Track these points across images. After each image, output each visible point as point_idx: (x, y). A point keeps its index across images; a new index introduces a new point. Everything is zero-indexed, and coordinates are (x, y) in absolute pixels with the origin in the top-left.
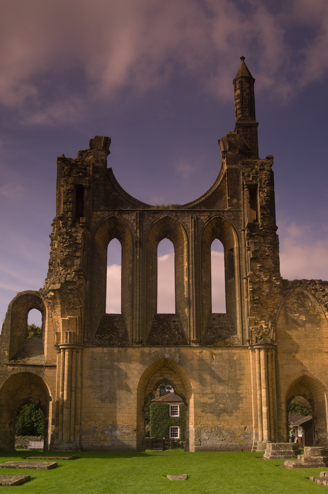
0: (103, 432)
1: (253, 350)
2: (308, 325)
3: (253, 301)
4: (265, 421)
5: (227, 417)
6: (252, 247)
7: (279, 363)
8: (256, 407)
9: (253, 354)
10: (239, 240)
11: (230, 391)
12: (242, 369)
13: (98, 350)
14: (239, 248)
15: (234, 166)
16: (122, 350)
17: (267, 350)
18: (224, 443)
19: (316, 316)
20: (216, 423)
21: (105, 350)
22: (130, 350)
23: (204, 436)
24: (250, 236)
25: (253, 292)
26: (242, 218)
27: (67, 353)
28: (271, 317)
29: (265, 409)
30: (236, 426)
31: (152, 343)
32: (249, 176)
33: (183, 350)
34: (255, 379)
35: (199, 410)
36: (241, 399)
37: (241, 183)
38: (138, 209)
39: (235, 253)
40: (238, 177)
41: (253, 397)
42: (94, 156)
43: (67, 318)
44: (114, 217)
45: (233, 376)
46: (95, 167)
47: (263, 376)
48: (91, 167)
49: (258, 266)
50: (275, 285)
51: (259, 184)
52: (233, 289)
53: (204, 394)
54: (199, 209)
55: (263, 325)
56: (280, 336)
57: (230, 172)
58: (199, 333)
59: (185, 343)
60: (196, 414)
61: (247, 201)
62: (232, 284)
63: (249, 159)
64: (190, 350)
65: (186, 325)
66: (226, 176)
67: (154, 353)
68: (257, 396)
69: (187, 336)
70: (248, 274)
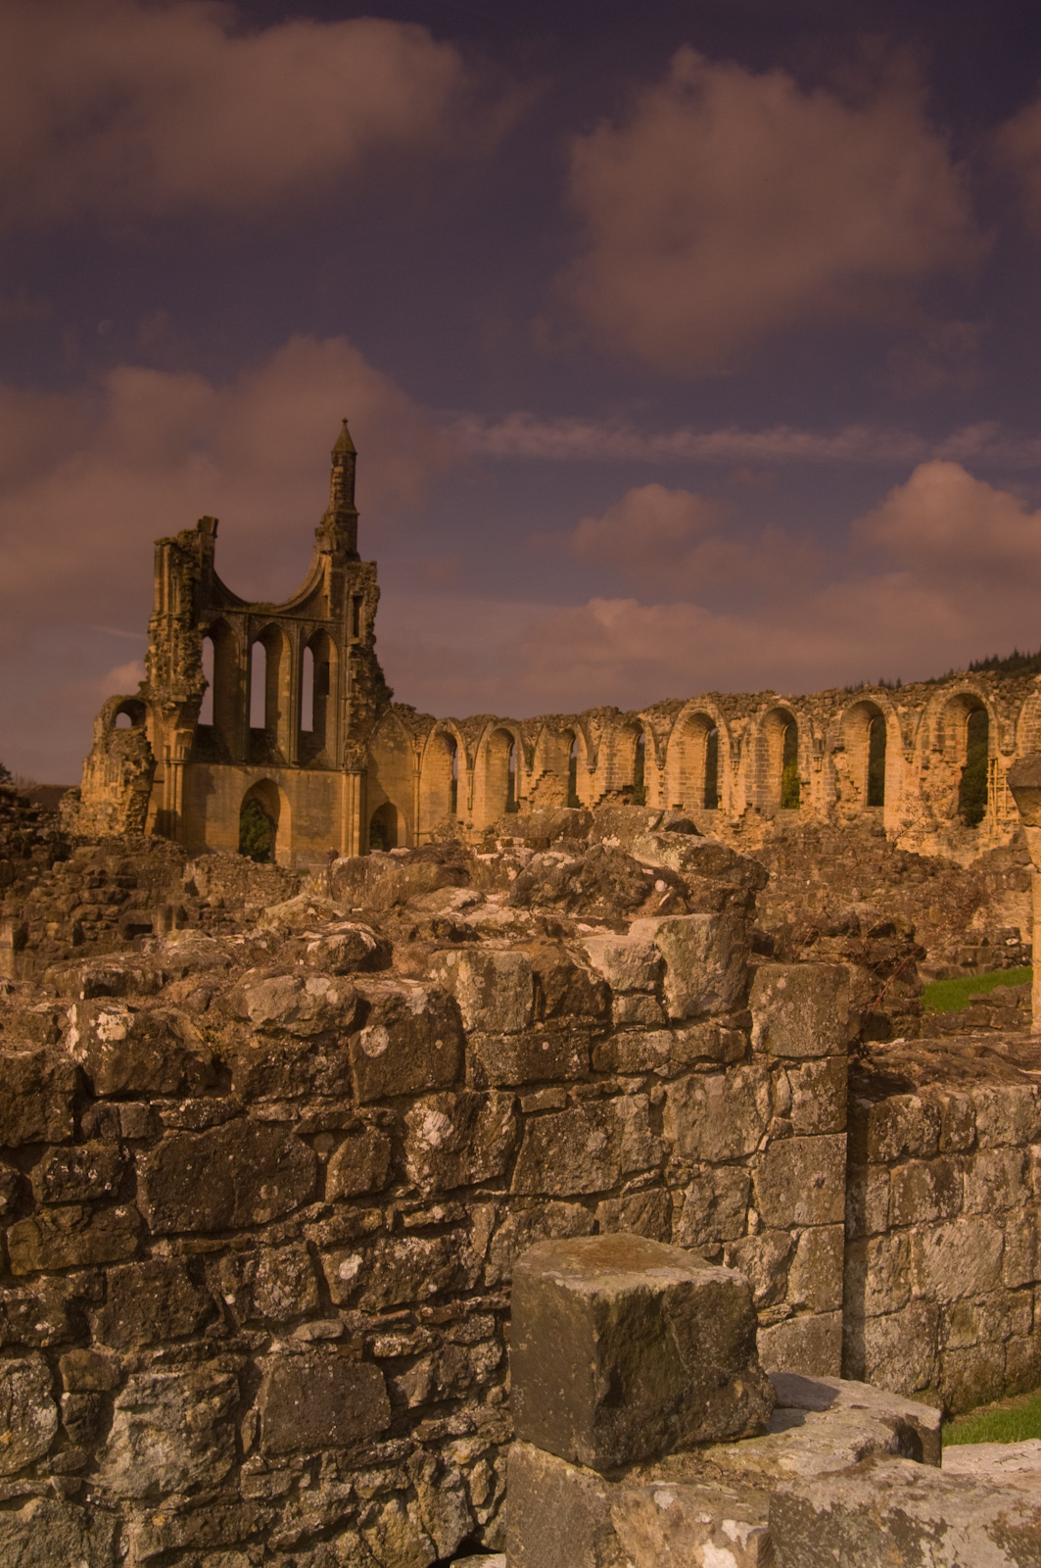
1: (348, 775)
2: (395, 752)
3: (352, 725)
4: (357, 846)
5: (319, 840)
6: (354, 665)
7: (369, 789)
8: (347, 831)
9: (348, 779)
10: (339, 655)
11: (323, 815)
12: (335, 793)
13: (204, 766)
14: (339, 665)
15: (340, 570)
16: (227, 767)
17: (361, 777)
19: (402, 743)
20: (310, 846)
21: (212, 767)
22: (234, 769)
23: (299, 858)
24: (353, 655)
25: (352, 715)
26: (344, 631)
27: (180, 768)
28: (364, 743)
29: (356, 834)
30: (327, 849)
31: (256, 762)
32: (354, 584)
33: (283, 771)
34: (348, 803)
35: (294, 832)
36: (333, 822)
37: (346, 591)
38: (244, 610)
39: (332, 668)
40: (343, 583)
41: (343, 821)
42: (203, 541)
43: (182, 731)
44: (221, 619)
45: (327, 799)
46: (204, 556)
47: (357, 802)
48: (200, 556)
49: (357, 687)
50: (371, 710)
51: (365, 598)
52: (325, 706)
53: (300, 817)
54: (301, 616)
55: (358, 749)
56: (372, 763)
57: (334, 576)
58: (299, 756)
59: (284, 763)
60: (292, 836)
61: (350, 613)
62: (325, 701)
63: (353, 563)
64: (289, 772)
65: (285, 745)
66: (327, 578)
67: (257, 772)
68: (349, 820)
69: (286, 757)
70: (348, 695)
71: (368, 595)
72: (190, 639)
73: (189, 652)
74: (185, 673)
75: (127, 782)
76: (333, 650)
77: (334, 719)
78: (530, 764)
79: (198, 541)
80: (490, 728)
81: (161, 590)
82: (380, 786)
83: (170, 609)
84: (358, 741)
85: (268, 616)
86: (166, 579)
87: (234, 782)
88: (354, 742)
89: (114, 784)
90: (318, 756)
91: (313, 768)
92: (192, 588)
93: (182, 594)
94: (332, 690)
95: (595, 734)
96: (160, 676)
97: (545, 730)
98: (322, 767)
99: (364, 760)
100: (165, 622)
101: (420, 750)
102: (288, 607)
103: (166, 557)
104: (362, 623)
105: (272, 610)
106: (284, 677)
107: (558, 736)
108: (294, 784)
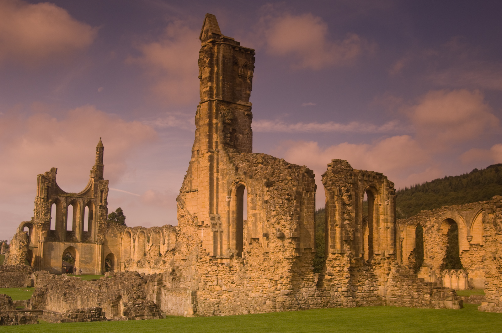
0: (51, 269)
1: (98, 244)
2: (114, 237)
3: (99, 229)
4: (100, 266)
5: (88, 264)
6: (100, 211)
7: (105, 249)
8: (97, 262)
9: (98, 246)
10: (96, 208)
11: (90, 257)
12: (94, 250)
13: (51, 242)
14: (96, 211)
15: (97, 183)
16: (59, 243)
17: (102, 245)
18: (87, 272)
19: (116, 234)
20: (85, 266)
21: (53, 243)
22: (61, 243)
24: (100, 208)
25: (99, 227)
26: (97, 201)
27: (43, 243)
28: (104, 235)
29: (100, 263)
30: (91, 267)
31: (68, 241)
32: (101, 187)
33: (77, 244)
34: (98, 253)
35: (80, 262)
36: (93, 259)
37: (98, 189)
38: (65, 195)
39: (94, 212)
40: (97, 187)
41: (96, 259)
42: (52, 175)
43: (43, 232)
44: (58, 198)
45: (91, 252)
46: (52, 179)
47: (100, 253)
48: (51, 179)
49: (101, 218)
50: (106, 225)
51: (104, 191)
52: (92, 224)
53: (82, 258)
54: (84, 197)
55: (101, 237)
56: (106, 240)
57: (95, 184)
58: (82, 238)
59: (77, 241)
60: (79, 263)
61: (100, 196)
62: (91, 222)
63: (101, 181)
64: (79, 244)
65: (78, 235)
66: (93, 185)
67: (68, 244)
68: (98, 258)
69: (78, 239)
70: (98, 221)
71: (105, 190)
72: (46, 204)
73: (46, 208)
74: (44, 214)
75: (20, 248)
76: (94, 207)
77: (94, 228)
78: (149, 242)
79: (51, 175)
80: (139, 231)
81: (39, 190)
82: (109, 248)
83: (41, 196)
84: (101, 234)
85: (73, 197)
86: (40, 187)
87: (61, 247)
88: (100, 234)
89: (17, 249)
90: (89, 239)
91: (87, 243)
92: (48, 189)
93: (44, 191)
94: (94, 219)
95: (165, 233)
96: (37, 216)
97: (153, 231)
98: (90, 242)
99: (103, 240)
100: (39, 199)
101: (122, 237)
102: (80, 194)
103: (40, 180)
104: (103, 199)
105: (75, 195)
106: (78, 215)
107: (156, 233)
108: (80, 248)
